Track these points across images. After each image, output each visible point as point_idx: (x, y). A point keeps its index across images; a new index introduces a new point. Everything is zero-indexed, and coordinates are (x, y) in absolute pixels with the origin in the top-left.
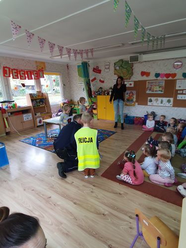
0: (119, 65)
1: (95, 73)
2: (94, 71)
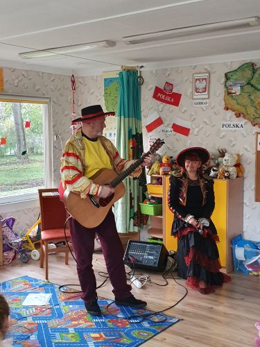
0: (244, 82)
1: (161, 105)
2: (155, 96)
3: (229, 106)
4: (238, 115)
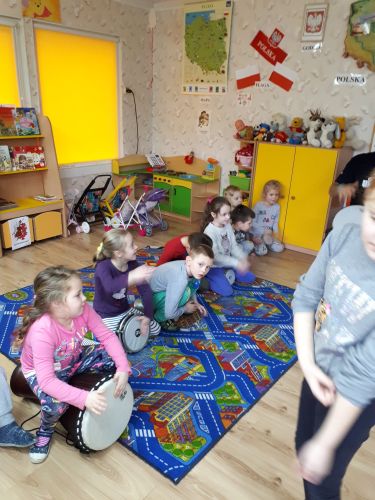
3: (350, 52)
4: (360, 65)
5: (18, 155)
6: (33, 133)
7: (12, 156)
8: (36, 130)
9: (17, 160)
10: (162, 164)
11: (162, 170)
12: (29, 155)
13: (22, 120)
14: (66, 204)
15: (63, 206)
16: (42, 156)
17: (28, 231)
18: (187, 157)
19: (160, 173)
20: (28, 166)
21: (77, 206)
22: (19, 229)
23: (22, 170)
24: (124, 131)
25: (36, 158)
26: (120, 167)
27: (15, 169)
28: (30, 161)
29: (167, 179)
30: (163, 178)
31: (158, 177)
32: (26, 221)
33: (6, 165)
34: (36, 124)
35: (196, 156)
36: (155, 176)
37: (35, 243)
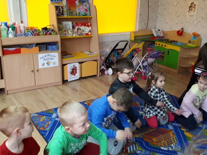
5: (77, 27)
6: (86, 15)
7: (73, 27)
8: (88, 13)
9: (76, 30)
10: (162, 35)
11: (161, 39)
12: (83, 28)
13: (81, 7)
14: (100, 57)
15: (99, 58)
16: (90, 28)
17: (78, 71)
18: (178, 32)
19: (160, 40)
20: (82, 34)
21: (107, 58)
22: (73, 69)
23: (78, 36)
24: (140, 15)
25: (86, 29)
26: (135, 37)
27: (74, 35)
28: (83, 31)
29: (164, 44)
30: (161, 44)
31: (158, 43)
32: (77, 65)
33: (70, 33)
34: (88, 10)
35: (185, 31)
36: (156, 42)
37: (81, 78)
